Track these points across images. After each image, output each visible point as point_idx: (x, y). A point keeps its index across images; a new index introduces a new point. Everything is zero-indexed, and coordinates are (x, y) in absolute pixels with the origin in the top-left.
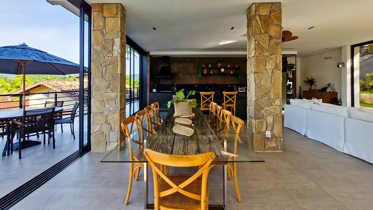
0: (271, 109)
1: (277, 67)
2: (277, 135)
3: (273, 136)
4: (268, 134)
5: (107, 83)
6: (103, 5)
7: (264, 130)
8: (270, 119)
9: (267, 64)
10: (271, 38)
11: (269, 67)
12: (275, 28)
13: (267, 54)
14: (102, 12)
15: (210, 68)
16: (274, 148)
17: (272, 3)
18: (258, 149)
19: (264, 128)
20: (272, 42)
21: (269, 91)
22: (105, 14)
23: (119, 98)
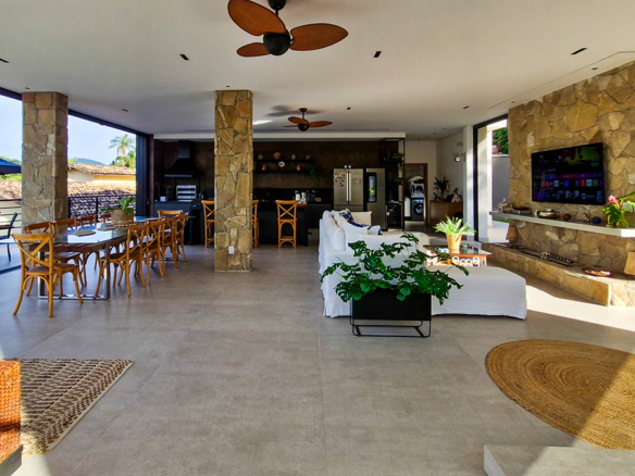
0: (235, 219)
1: (243, 169)
2: (241, 251)
3: (237, 252)
4: (231, 250)
5: (39, 188)
6: (35, 94)
7: (227, 245)
8: (234, 232)
9: (231, 165)
10: (236, 133)
11: (233, 168)
12: (241, 121)
13: (231, 153)
14: (34, 103)
15: (261, 161)
16: (238, 268)
17: (238, 91)
18: (219, 269)
19: (227, 242)
20: (237, 138)
21: (234, 198)
22: (38, 105)
23: (53, 206)
